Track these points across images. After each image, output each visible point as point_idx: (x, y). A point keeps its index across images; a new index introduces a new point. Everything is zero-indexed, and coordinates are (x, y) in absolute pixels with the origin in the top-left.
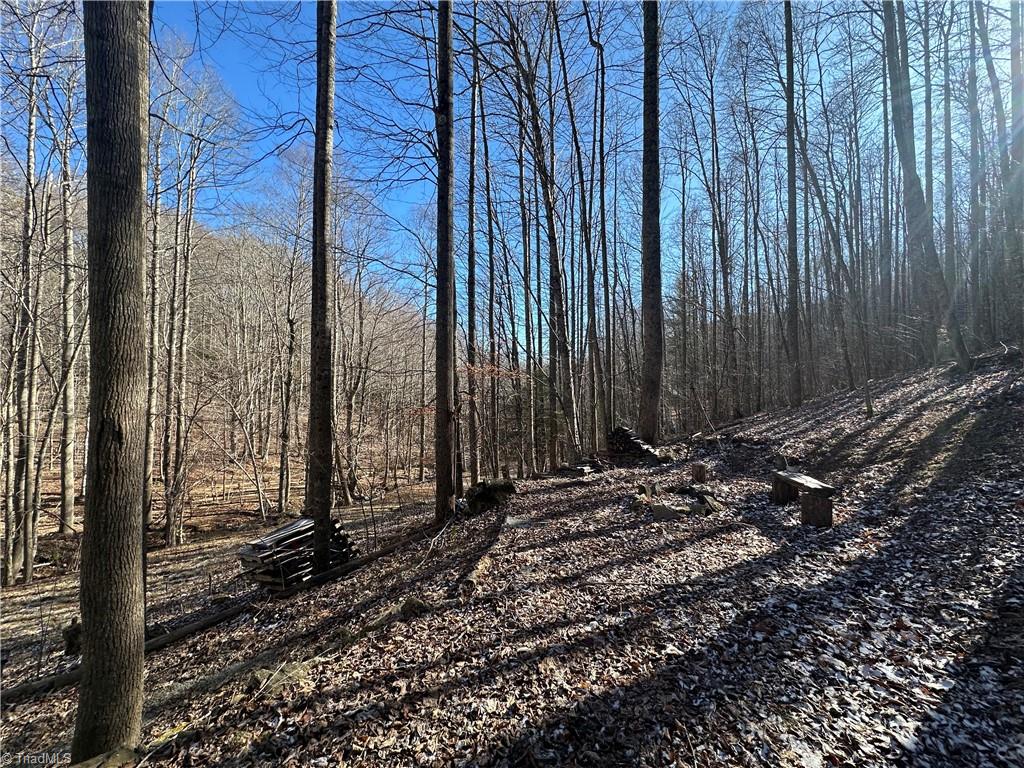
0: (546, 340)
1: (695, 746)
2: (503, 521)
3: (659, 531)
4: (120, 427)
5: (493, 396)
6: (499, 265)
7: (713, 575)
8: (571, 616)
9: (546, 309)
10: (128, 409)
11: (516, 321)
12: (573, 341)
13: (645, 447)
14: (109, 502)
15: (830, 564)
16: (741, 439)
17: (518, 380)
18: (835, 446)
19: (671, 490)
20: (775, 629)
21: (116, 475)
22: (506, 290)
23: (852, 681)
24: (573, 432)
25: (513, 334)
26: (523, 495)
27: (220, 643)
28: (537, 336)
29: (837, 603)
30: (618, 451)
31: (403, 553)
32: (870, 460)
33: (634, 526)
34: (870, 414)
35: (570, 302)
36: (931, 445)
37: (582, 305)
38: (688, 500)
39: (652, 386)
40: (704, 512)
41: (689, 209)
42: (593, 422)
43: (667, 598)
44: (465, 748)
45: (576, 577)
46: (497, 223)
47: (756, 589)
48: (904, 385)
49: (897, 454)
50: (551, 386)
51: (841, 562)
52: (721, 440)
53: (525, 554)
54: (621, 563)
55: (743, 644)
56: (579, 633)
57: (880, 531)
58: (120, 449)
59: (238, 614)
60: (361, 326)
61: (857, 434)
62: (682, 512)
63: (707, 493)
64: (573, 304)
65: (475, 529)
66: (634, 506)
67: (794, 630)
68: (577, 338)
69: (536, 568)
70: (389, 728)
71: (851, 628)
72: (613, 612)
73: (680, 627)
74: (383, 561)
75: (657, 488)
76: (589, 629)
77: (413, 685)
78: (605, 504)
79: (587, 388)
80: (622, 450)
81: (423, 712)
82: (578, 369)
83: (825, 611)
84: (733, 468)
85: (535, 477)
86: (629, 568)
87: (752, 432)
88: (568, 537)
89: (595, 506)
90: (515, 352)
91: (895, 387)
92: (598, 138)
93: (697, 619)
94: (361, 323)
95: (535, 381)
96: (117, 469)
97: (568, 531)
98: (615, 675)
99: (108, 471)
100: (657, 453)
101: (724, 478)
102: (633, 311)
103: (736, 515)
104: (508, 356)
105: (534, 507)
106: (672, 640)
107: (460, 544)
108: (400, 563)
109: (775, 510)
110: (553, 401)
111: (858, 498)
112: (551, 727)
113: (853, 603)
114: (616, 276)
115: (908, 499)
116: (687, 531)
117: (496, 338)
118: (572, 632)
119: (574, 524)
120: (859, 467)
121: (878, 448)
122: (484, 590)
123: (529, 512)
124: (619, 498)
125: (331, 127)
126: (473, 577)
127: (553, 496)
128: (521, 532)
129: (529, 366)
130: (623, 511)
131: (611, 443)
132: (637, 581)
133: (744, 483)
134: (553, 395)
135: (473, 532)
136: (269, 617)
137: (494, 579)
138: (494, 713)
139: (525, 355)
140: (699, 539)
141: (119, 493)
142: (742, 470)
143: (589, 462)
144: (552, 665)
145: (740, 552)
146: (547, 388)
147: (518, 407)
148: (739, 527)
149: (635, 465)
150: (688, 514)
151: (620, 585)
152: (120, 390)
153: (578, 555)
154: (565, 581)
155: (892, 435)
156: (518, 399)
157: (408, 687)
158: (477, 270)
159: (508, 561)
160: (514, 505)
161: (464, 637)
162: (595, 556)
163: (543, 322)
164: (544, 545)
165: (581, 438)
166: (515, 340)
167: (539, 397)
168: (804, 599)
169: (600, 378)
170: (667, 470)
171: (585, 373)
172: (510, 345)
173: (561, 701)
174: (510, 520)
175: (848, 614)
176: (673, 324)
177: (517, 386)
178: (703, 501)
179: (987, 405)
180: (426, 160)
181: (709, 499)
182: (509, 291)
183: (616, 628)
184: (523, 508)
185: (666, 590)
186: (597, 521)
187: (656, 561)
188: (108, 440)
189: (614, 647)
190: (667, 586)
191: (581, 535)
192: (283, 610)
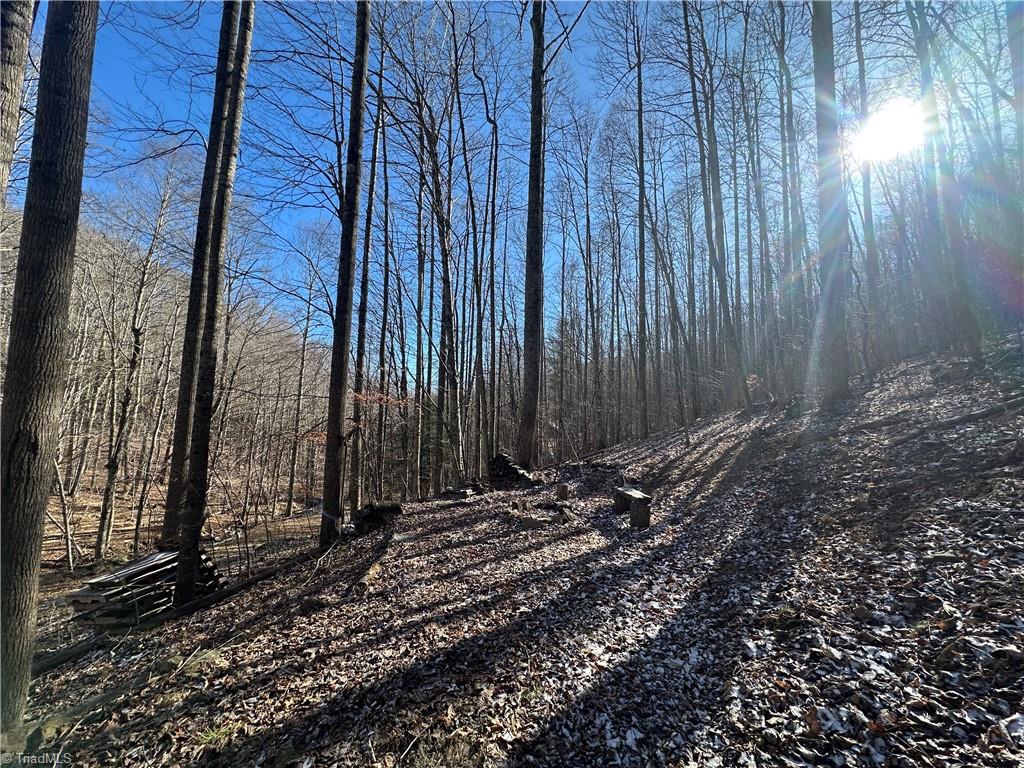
0: (435, 371)
1: (530, 654)
2: (391, 537)
3: (526, 537)
4: (36, 439)
5: (380, 424)
6: (393, 296)
7: (561, 563)
8: (451, 598)
9: (436, 341)
10: (45, 421)
11: (406, 350)
12: (462, 373)
13: (521, 472)
14: (17, 510)
15: (640, 550)
16: (598, 465)
17: (406, 408)
18: (662, 468)
19: (539, 506)
20: (595, 590)
21: (27, 484)
22: (398, 320)
23: (633, 613)
24: (458, 458)
25: (403, 362)
26: (409, 515)
27: (67, 682)
28: (426, 366)
29: (637, 572)
30: (498, 476)
31: (286, 574)
32: (682, 479)
33: (506, 534)
34: (688, 443)
35: (460, 334)
36: (717, 466)
37: (472, 339)
38: (552, 513)
39: (530, 418)
40: (561, 521)
41: (568, 263)
42: (478, 450)
43: (524, 581)
44: (370, 676)
45: (455, 573)
46: (392, 254)
47: (588, 568)
48: (715, 423)
49: (698, 474)
50: (439, 414)
51: (649, 548)
52: (583, 466)
53: (412, 560)
54: (492, 561)
55: (571, 602)
56: (457, 607)
57: (678, 528)
58: (34, 459)
59: (87, 652)
60: (227, 342)
61: (678, 458)
62: (545, 521)
63: (566, 506)
64: (463, 338)
65: (362, 548)
66: (507, 519)
67: (607, 590)
68: (465, 371)
69: (421, 570)
70: (305, 677)
71: (642, 585)
72: (484, 593)
73: (532, 597)
74: (264, 584)
75: (528, 505)
76: (464, 604)
77: (321, 651)
78: (483, 520)
79: (474, 419)
80: (502, 475)
81: (333, 664)
82: (465, 399)
83: (629, 577)
84: (589, 490)
85: (421, 501)
86: (499, 563)
87: (608, 460)
88: (450, 545)
89: (475, 521)
90: (404, 381)
91: (708, 425)
92: (490, 200)
93: (544, 590)
94: (228, 339)
95: (423, 409)
96: (28, 479)
97: (450, 541)
98: (482, 627)
99: (19, 480)
100: (531, 477)
101: (582, 494)
102: (517, 348)
103: (586, 523)
104: (396, 385)
105: (421, 525)
106: (525, 604)
107: (346, 562)
108: (283, 584)
109: (615, 518)
110: (440, 430)
111: (669, 506)
112: (432, 659)
113: (647, 570)
114: (504, 316)
115: (697, 504)
116: (546, 536)
117: (386, 365)
118: (450, 608)
119: (454, 537)
120: (675, 484)
121: (689, 469)
122: (375, 589)
123: (415, 529)
124: (496, 514)
125: (235, 155)
126: (366, 580)
127: (437, 516)
128: (407, 545)
129: (417, 395)
130: (498, 524)
131: (493, 469)
132: (503, 572)
133: (597, 499)
134: (440, 423)
135: (360, 551)
136: (132, 649)
137: (384, 581)
138: (391, 657)
139: (414, 385)
140: (555, 541)
141: (28, 501)
142: (596, 490)
143: (472, 485)
144: (434, 627)
145: (584, 548)
146: (434, 417)
147: (405, 437)
148: (587, 531)
149: (512, 488)
150: (550, 523)
151: (491, 575)
152: (39, 404)
153: (457, 558)
154: (446, 576)
155: (698, 460)
156: (404, 428)
157: (317, 652)
158: (369, 297)
159: (397, 567)
160: (400, 524)
161: (361, 619)
162: (472, 558)
163: (434, 353)
164: (429, 553)
165: (465, 464)
166: (405, 369)
167: (427, 426)
168: (617, 571)
169: (485, 410)
170: (538, 492)
171: (472, 404)
172: (400, 374)
173: (441, 645)
174: (396, 537)
175: (642, 577)
176: (553, 362)
177: (404, 415)
178: (562, 512)
179: (751, 438)
180: (326, 190)
181: (567, 511)
182: (401, 321)
183: (485, 603)
184: (410, 527)
185: (524, 574)
186: (476, 533)
187: (520, 557)
188: (22, 450)
189: (482, 612)
190: (525, 573)
191: (461, 544)
192: (149, 640)
